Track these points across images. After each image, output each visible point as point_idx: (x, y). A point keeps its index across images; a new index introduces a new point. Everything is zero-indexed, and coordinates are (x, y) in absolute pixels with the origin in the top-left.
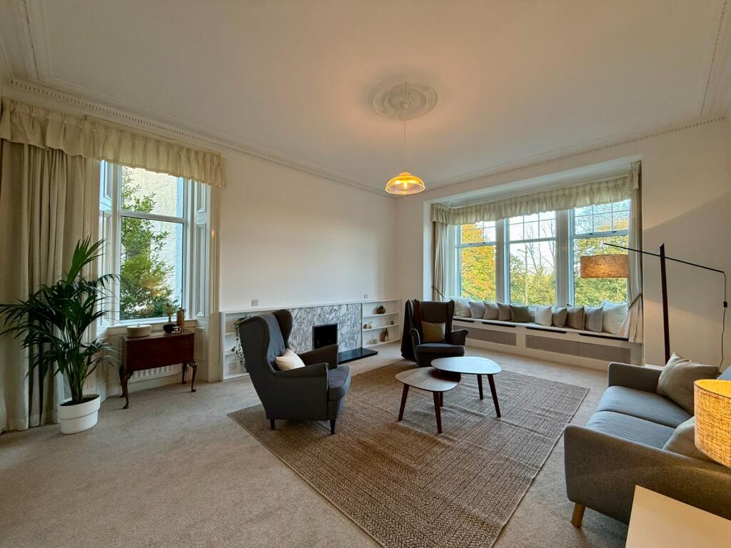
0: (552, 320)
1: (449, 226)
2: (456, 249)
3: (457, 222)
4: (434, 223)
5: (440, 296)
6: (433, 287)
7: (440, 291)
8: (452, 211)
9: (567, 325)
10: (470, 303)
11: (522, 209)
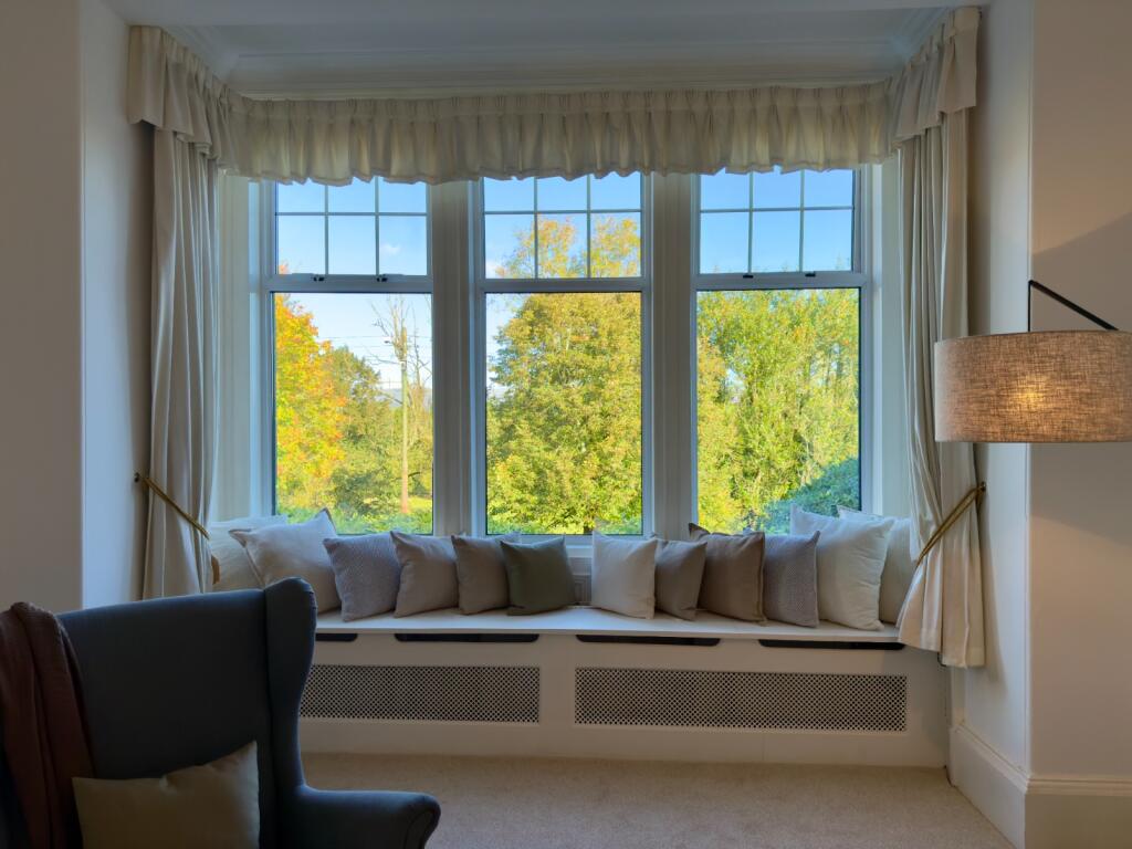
0: (656, 595)
1: (222, 172)
2: (253, 299)
3: (261, 162)
4: (146, 134)
5: (186, 530)
6: (144, 483)
7: (184, 503)
8: (238, 109)
9: (706, 606)
10: (332, 547)
11: (546, 149)
